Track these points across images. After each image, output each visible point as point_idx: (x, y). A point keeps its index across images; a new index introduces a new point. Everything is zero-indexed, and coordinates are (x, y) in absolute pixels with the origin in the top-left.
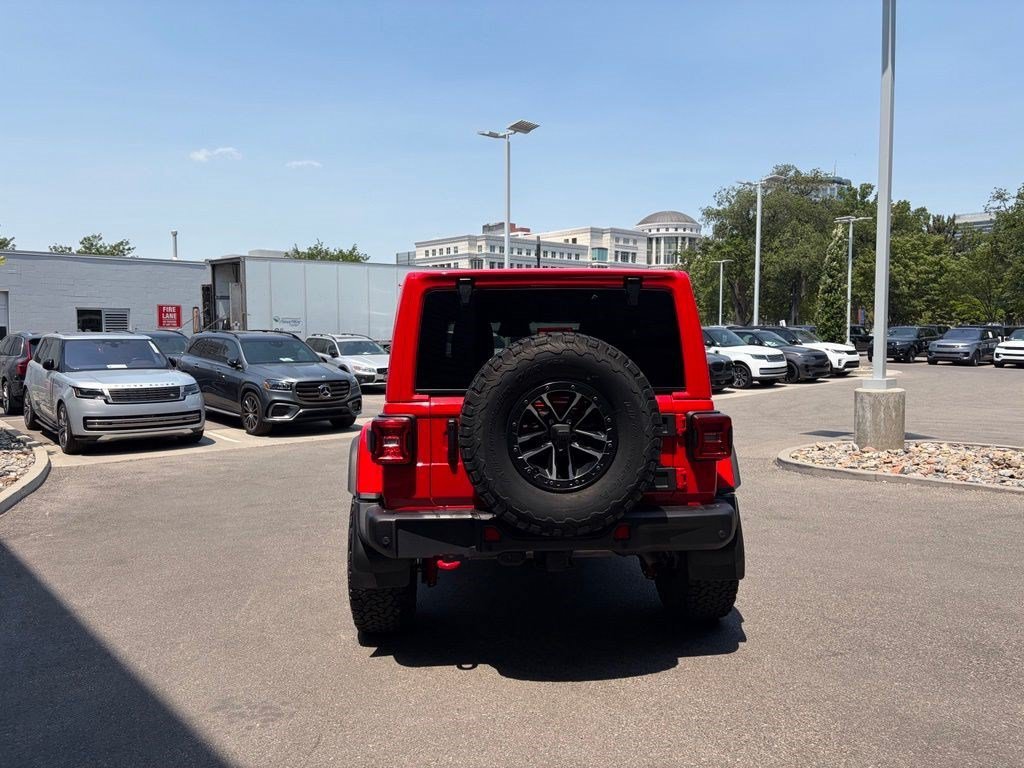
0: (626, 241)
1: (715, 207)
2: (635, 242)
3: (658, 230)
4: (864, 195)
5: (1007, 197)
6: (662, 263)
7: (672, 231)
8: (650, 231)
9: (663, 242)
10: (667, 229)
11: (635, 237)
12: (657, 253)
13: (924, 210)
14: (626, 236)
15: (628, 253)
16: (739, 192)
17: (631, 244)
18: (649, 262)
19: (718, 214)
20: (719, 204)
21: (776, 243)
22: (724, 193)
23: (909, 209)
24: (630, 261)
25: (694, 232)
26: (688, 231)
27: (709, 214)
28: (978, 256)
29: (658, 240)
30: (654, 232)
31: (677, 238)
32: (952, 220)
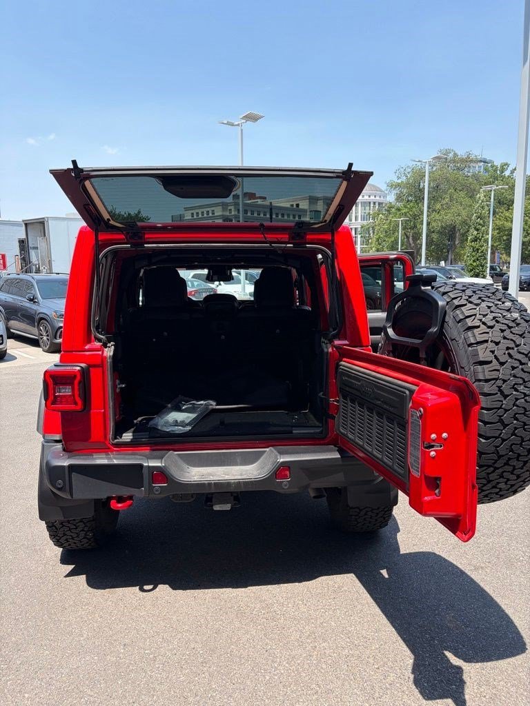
1: (396, 181)
4: (503, 170)
12: (356, 214)
16: (413, 169)
19: (398, 185)
20: (399, 178)
21: (439, 206)
22: (402, 170)
25: (382, 199)
26: (377, 198)
27: (391, 185)
31: (370, 203)
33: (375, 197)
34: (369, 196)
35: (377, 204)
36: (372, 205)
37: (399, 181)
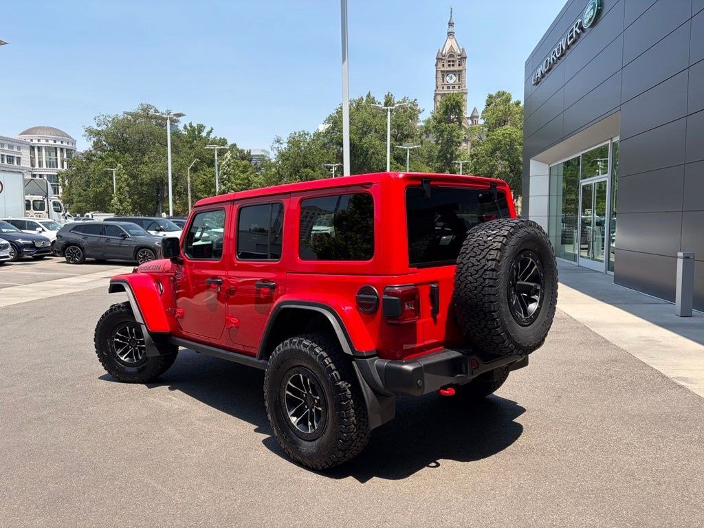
0: (11, 147)
1: (96, 127)
2: (19, 148)
3: (39, 140)
4: (200, 131)
5: (282, 142)
6: (45, 167)
7: (51, 142)
8: (32, 140)
9: (44, 150)
10: (47, 141)
11: (19, 145)
12: (39, 158)
13: (235, 145)
14: (11, 143)
15: (13, 157)
16: (113, 119)
17: (15, 150)
18: (33, 165)
19: (98, 133)
20: (99, 125)
21: (146, 159)
22: (102, 118)
23: (226, 143)
24: (15, 163)
25: (70, 145)
26: (65, 144)
27: (91, 132)
28: (269, 176)
29: (39, 148)
30: (35, 141)
31: (56, 148)
32: (249, 153)
33: (62, 142)
34: (55, 142)
35: (65, 151)
36: (59, 152)
37: (100, 129)
